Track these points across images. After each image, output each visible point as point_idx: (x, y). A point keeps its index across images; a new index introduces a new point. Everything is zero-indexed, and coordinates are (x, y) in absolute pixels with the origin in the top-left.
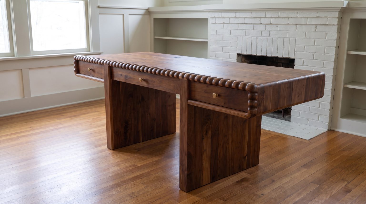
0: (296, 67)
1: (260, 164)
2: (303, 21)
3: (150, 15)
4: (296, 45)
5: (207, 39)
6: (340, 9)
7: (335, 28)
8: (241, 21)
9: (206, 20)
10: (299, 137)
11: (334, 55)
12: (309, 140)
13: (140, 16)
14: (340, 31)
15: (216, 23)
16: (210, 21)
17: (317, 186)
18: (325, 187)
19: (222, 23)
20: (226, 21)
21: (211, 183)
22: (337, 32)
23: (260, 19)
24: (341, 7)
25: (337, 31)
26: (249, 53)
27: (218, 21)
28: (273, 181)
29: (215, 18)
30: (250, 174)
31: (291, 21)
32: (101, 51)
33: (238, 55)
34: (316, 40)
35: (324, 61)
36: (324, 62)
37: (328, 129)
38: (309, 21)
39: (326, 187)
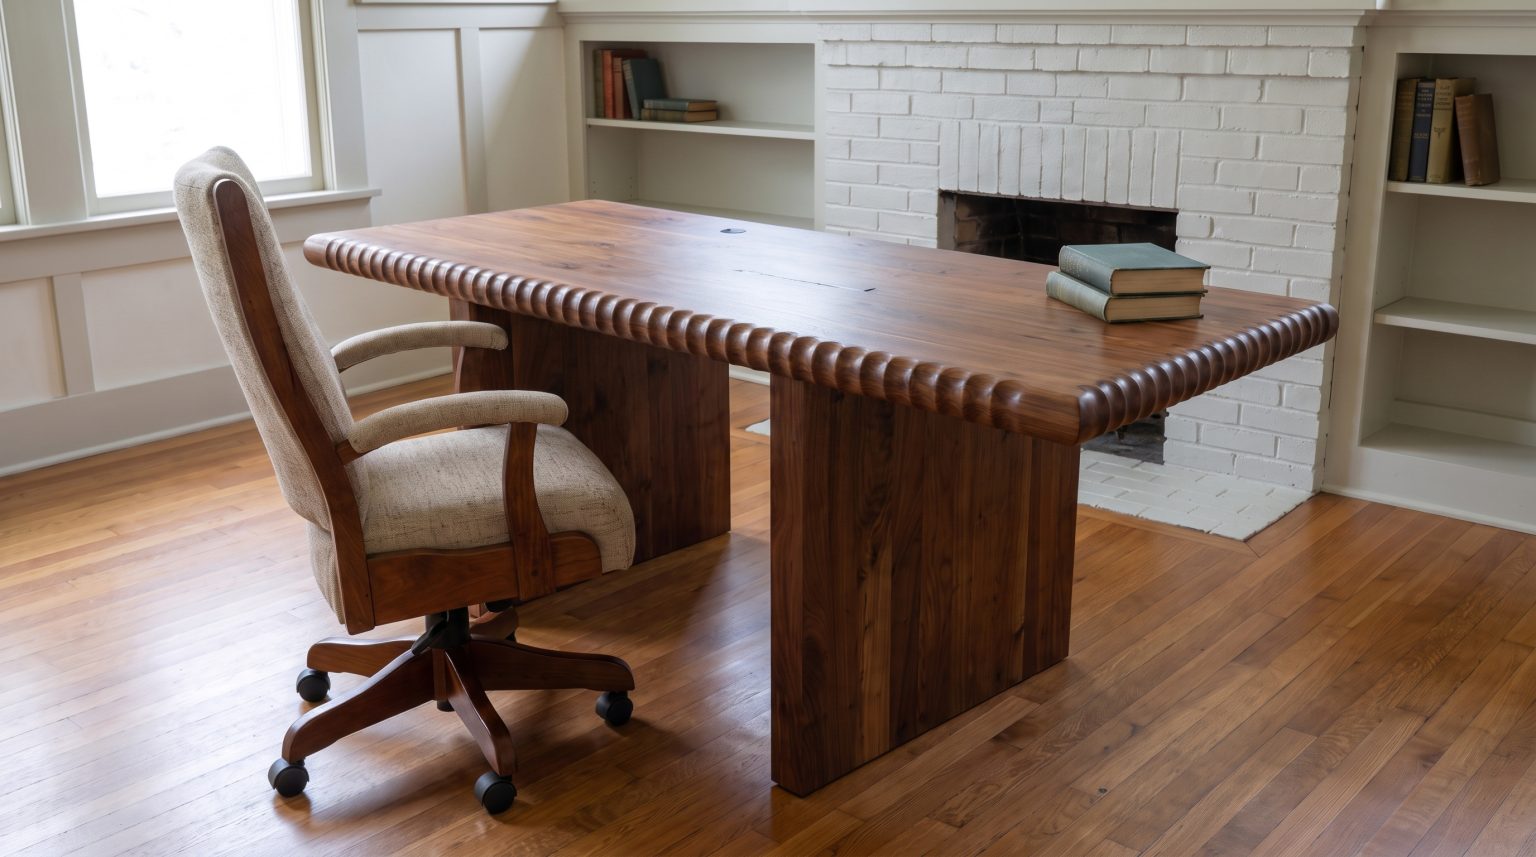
0: (1181, 246)
1: (1075, 655)
2: (1210, 63)
3: (563, 28)
4: (1181, 159)
5: (811, 128)
6: (1362, 17)
7: (1340, 93)
8: (956, 57)
9: (806, 51)
10: (1206, 530)
11: (1336, 197)
12: (1246, 541)
13: (527, 35)
14: (1357, 106)
15: (848, 66)
16: (823, 57)
17: (1310, 739)
18: (1339, 744)
19: (873, 67)
20: (893, 55)
21: (892, 750)
22: (1348, 107)
23: (1034, 52)
24: (1367, 11)
25: (1345, 103)
26: (989, 189)
27: (855, 56)
28: (1136, 730)
29: (842, 47)
30: (1041, 701)
31: (1159, 61)
32: (371, 187)
33: (945, 195)
34: (1262, 138)
35: (1294, 223)
36: (1295, 227)
37: (1314, 491)
38: (1235, 62)
39: (1344, 743)
